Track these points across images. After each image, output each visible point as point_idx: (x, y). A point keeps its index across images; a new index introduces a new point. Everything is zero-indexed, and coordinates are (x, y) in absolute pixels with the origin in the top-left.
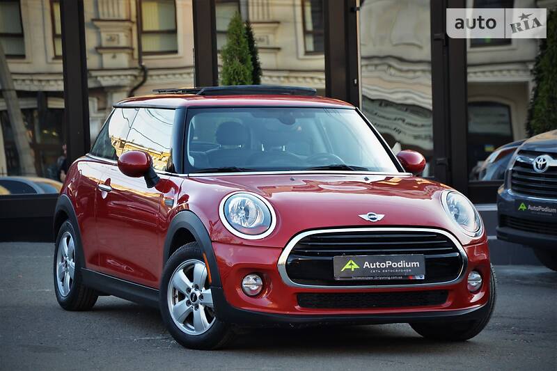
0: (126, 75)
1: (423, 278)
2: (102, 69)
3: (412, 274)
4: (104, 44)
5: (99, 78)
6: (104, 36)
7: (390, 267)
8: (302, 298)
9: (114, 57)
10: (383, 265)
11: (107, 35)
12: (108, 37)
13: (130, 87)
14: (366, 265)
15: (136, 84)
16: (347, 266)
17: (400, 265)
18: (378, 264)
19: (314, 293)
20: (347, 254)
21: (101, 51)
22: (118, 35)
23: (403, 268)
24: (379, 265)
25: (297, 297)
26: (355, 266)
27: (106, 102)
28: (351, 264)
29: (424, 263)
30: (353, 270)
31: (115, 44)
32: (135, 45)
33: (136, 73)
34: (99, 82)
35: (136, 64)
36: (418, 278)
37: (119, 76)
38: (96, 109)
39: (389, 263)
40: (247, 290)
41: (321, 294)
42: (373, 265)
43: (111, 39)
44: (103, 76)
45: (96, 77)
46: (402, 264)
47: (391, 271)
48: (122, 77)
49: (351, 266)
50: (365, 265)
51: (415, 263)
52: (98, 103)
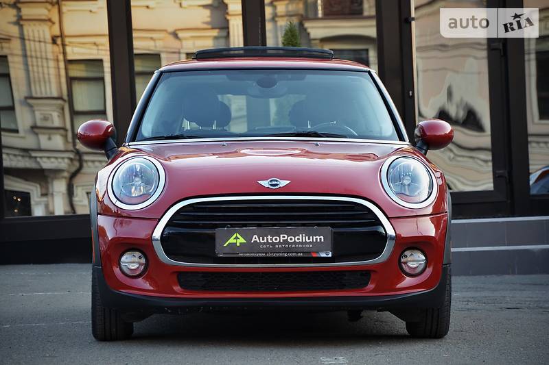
0: (63, 158)
1: (330, 255)
2: (40, 150)
3: (314, 250)
4: (39, 124)
5: (38, 159)
6: (38, 114)
7: (286, 242)
8: (184, 277)
9: (50, 139)
10: (276, 239)
11: (41, 114)
12: (42, 117)
13: (68, 172)
14: (255, 238)
15: (73, 169)
16: (232, 240)
17: (298, 239)
18: (269, 237)
19: (198, 273)
20: (232, 226)
21: (36, 130)
22: (51, 115)
23: (302, 243)
24: (271, 239)
25: (178, 277)
26: (242, 240)
27: (47, 188)
28: (237, 238)
29: (330, 237)
30: (238, 245)
31: (49, 124)
32: (68, 126)
33: (72, 156)
34: (38, 163)
35: (70, 147)
36: (323, 255)
37: (56, 158)
38: (39, 194)
39: (283, 237)
40: (125, 269)
41: (207, 274)
42: (263, 240)
43: (46, 119)
44: (41, 157)
45: (36, 157)
46: (301, 238)
47: (287, 246)
48: (60, 160)
49: (237, 239)
50: (254, 240)
51: (318, 238)
52: (41, 188)
